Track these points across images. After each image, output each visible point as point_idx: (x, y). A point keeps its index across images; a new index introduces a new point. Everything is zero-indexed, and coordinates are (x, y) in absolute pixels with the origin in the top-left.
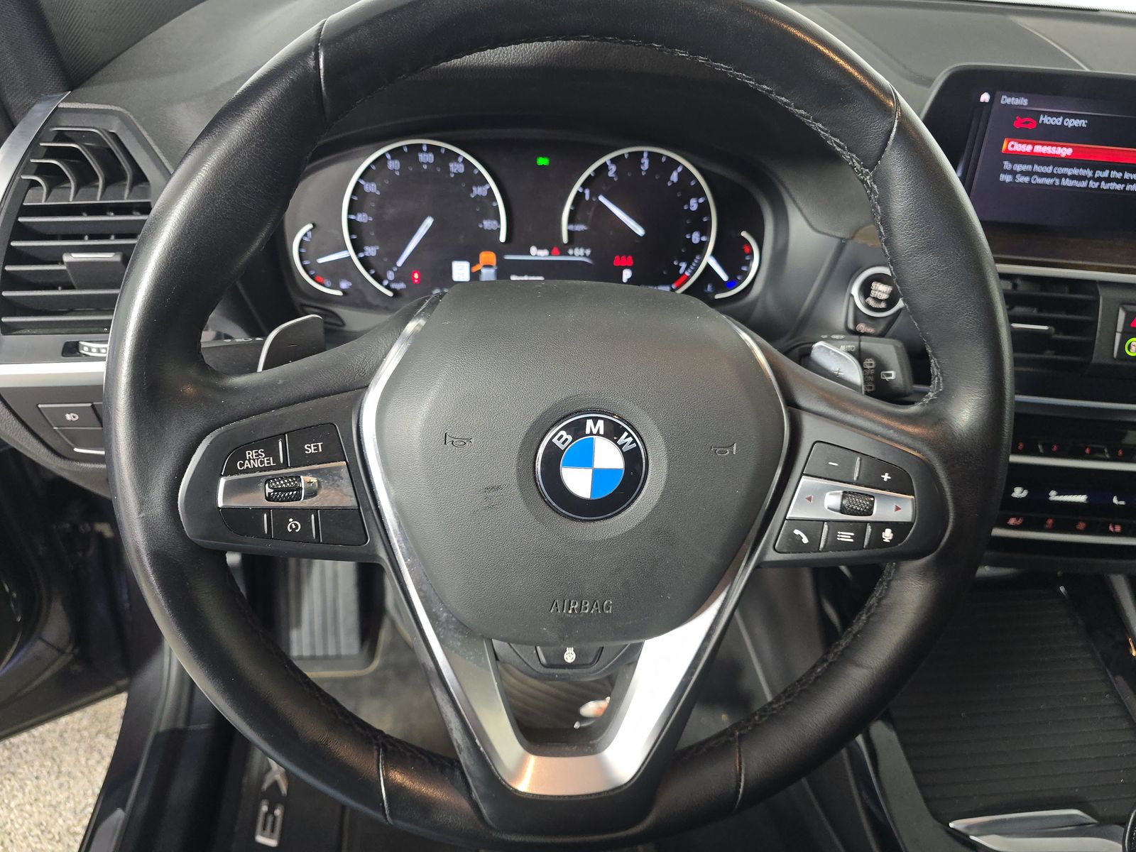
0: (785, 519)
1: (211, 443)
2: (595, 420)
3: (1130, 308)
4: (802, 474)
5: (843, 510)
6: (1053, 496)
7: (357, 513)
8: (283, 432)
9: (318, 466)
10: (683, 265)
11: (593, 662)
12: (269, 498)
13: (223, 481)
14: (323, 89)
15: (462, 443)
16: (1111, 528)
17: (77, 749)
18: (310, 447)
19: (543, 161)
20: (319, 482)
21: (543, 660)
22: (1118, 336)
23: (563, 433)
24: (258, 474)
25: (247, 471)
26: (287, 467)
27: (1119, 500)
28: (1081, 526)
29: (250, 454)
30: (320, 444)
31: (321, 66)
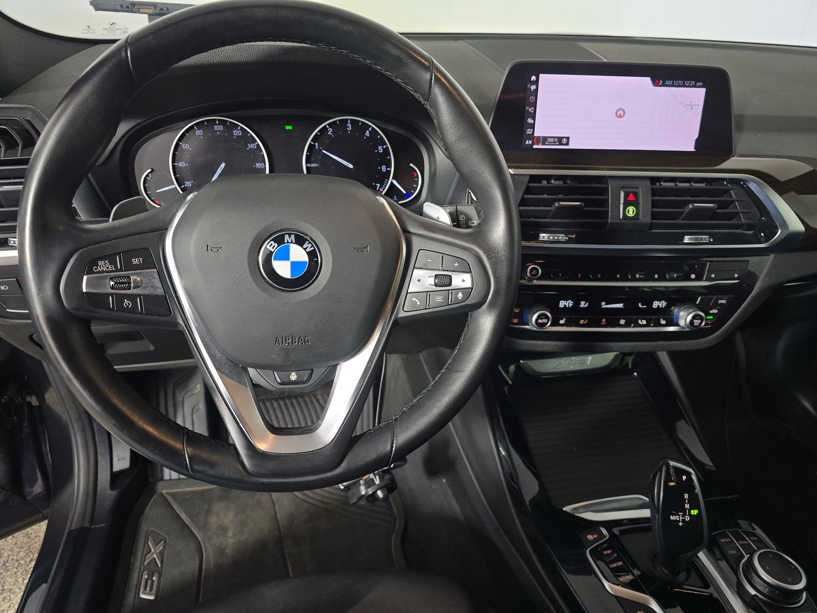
0: (407, 293)
1: (78, 256)
2: (290, 235)
3: (627, 190)
4: (414, 268)
5: (436, 285)
6: (604, 305)
7: (164, 297)
8: (118, 251)
9: (140, 271)
10: (379, 185)
11: (307, 379)
12: (112, 288)
13: (85, 278)
14: (131, 66)
15: (217, 250)
16: (640, 322)
17: (16, 573)
18: (135, 261)
19: (289, 128)
20: (141, 280)
21: (279, 380)
22: (622, 206)
23: (272, 242)
24: (106, 274)
25: (99, 272)
26: (122, 271)
27: (642, 305)
28: (622, 322)
29: (100, 263)
30: (141, 259)
31: (129, 55)
